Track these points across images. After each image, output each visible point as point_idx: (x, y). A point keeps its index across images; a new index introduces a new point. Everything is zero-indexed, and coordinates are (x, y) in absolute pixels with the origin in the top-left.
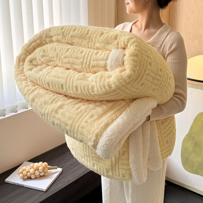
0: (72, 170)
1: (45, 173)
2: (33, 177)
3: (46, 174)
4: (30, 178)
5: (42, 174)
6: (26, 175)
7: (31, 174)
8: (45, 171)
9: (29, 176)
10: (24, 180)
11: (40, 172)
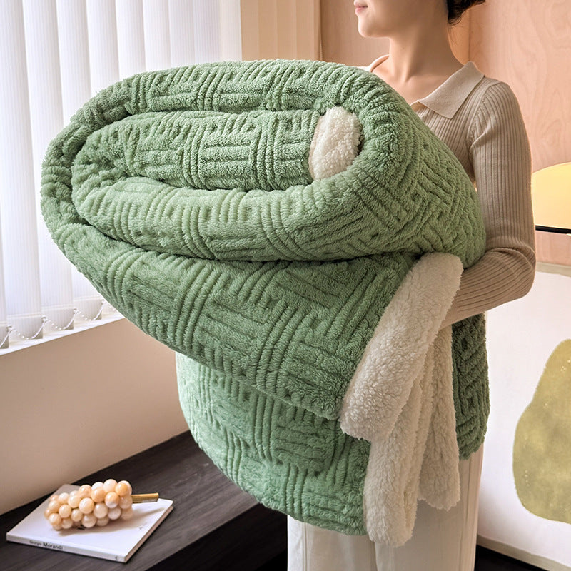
0: (200, 507)
1: (122, 510)
2: (88, 523)
3: (126, 516)
4: (78, 528)
5: (114, 516)
6: (70, 517)
7: (83, 515)
8: (124, 507)
9: (77, 520)
10: (63, 531)
11: (109, 510)
